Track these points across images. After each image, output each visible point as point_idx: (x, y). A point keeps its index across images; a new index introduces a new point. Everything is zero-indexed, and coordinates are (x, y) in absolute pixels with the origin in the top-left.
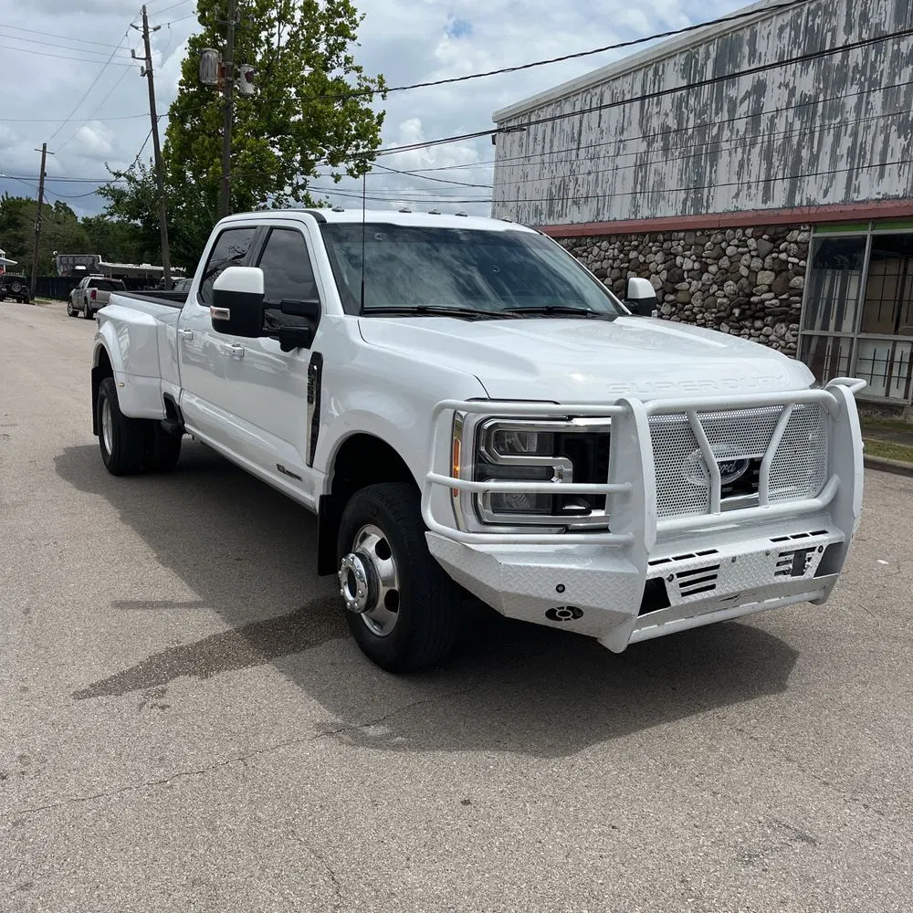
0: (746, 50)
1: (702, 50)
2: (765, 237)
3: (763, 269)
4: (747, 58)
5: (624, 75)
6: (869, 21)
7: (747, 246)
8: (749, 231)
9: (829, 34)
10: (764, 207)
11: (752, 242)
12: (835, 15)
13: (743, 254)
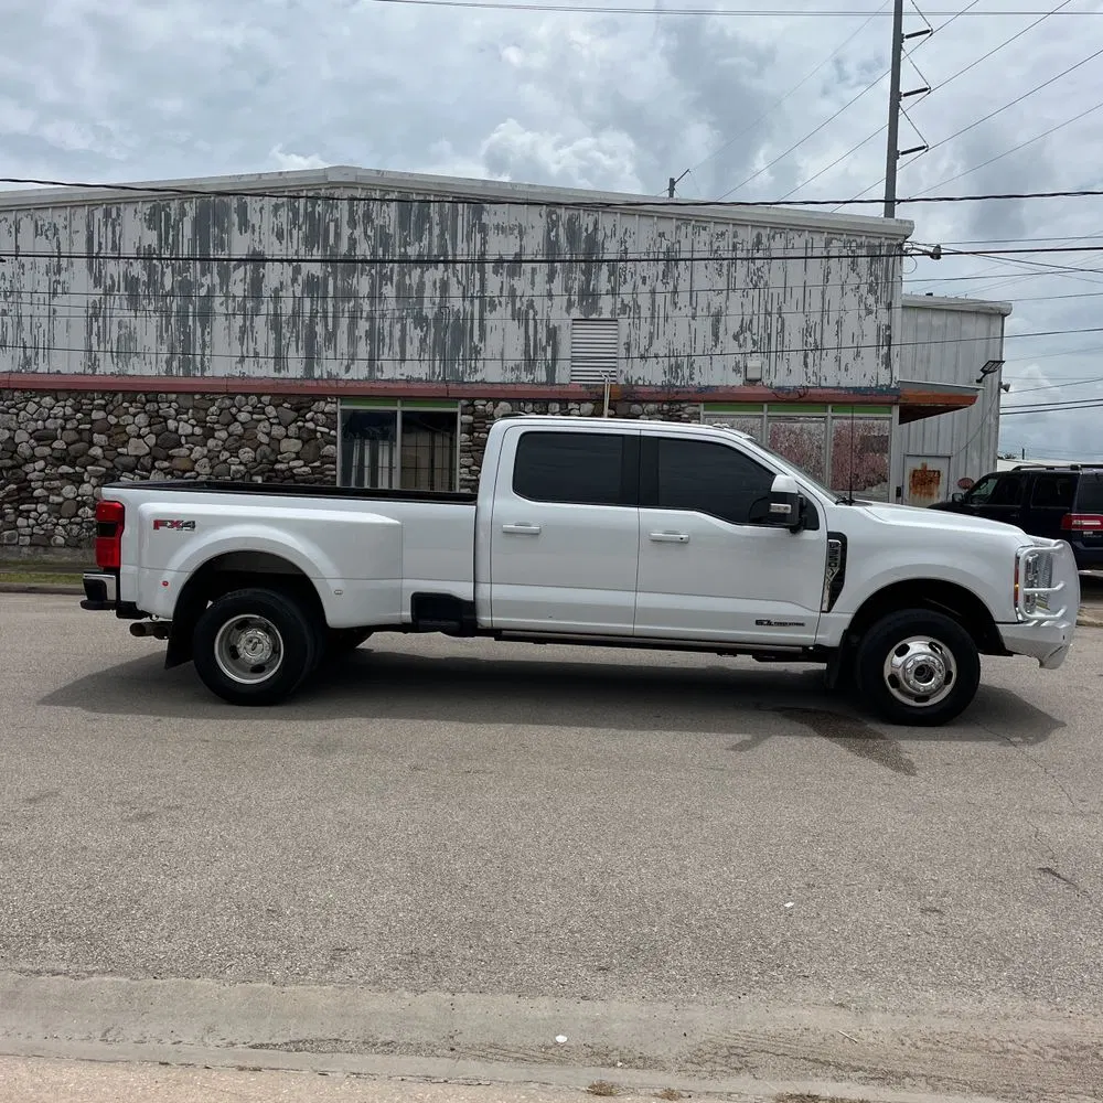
0: (235, 218)
1: (174, 205)
2: (285, 405)
3: (287, 436)
4: (236, 227)
5: (54, 208)
6: (373, 222)
7: (264, 413)
8: (266, 399)
9: (332, 225)
10: (276, 375)
11: (271, 410)
12: (337, 208)
13: (260, 421)
